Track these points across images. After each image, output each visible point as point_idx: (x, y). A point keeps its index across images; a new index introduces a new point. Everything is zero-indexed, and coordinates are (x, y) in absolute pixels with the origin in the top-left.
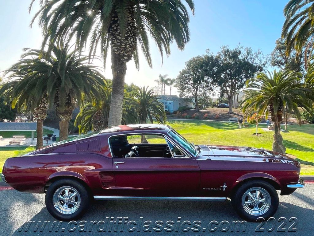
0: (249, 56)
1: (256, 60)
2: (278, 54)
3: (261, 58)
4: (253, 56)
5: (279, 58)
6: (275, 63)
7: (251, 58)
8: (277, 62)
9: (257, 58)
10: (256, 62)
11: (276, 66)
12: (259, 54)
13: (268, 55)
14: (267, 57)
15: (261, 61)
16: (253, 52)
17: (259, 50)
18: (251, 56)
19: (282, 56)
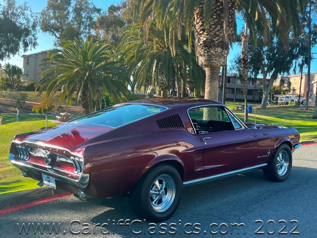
0: (11, 10)
1: (21, 19)
2: (51, 14)
3: (28, 16)
4: (17, 10)
5: (53, 21)
6: (46, 28)
7: (13, 14)
8: (49, 27)
9: (23, 15)
10: (21, 21)
11: (48, 32)
12: (25, 9)
13: (37, 13)
14: (36, 17)
15: (28, 21)
16: (17, 5)
17: (25, 3)
18: (15, 11)
19: (56, 18)
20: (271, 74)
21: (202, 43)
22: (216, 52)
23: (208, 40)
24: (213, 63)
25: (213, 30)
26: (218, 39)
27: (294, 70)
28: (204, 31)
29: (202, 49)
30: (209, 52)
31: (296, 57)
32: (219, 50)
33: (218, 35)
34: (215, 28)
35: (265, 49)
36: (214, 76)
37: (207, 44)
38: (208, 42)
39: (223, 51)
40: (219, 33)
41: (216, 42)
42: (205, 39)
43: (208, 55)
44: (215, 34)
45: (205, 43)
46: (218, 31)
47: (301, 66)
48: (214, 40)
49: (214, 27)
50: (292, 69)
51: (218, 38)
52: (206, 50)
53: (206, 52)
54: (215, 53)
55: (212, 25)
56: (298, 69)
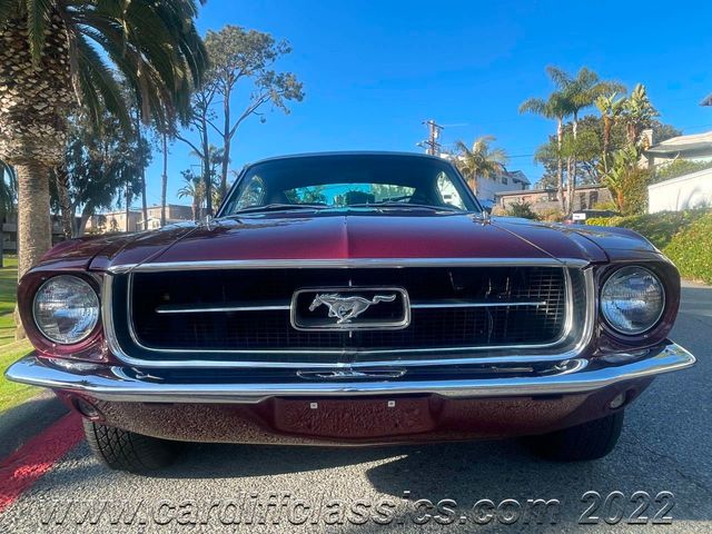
20: (83, 208)
21: (7, 111)
22: (42, 133)
23: (22, 107)
24: (36, 155)
25: (32, 88)
26: (45, 108)
27: (118, 202)
28: (11, 87)
29: (7, 124)
30: (27, 131)
31: (120, 183)
32: (49, 130)
33: (45, 100)
34: (38, 84)
35: (71, 167)
36: (40, 182)
37: (20, 114)
38: (23, 111)
39: (56, 134)
40: (45, 96)
41: (41, 113)
42: (14, 104)
43: (23, 138)
44: (37, 96)
45: (14, 113)
46: (43, 91)
47: (128, 196)
48: (36, 107)
49: (34, 81)
50: (115, 201)
51: (44, 105)
52: (18, 126)
53: (18, 130)
54: (39, 135)
55: (30, 77)
56: (124, 200)
